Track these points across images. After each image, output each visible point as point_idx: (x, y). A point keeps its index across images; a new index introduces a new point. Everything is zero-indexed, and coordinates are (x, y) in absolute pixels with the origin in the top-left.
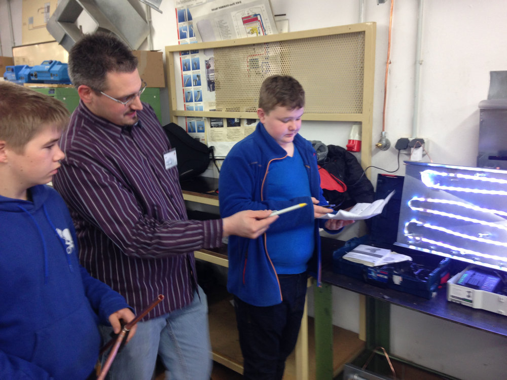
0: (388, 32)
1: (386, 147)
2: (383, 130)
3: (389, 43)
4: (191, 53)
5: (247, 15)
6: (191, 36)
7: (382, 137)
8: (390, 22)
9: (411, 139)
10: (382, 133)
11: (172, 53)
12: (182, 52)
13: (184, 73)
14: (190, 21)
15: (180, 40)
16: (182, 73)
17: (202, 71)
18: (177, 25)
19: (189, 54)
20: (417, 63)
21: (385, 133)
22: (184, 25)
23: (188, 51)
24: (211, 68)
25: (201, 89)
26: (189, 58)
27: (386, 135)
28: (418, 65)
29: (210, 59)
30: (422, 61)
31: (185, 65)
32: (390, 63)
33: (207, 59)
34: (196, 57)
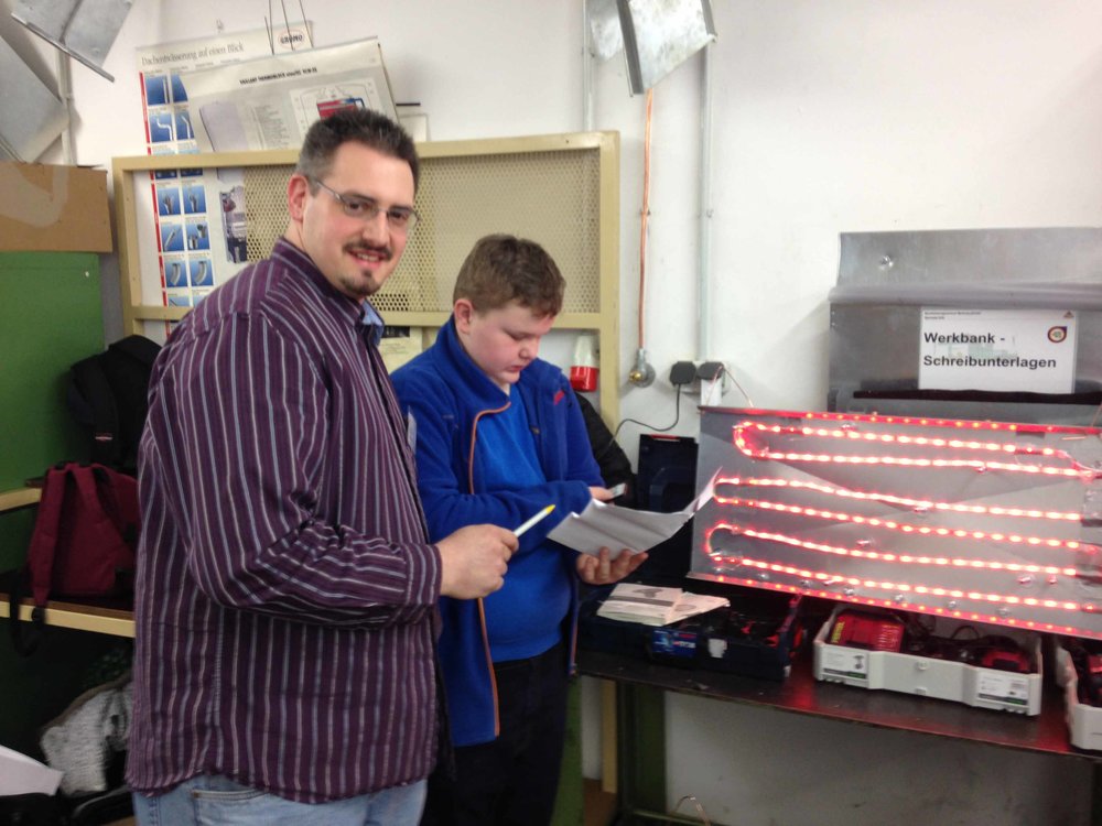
0: (643, 154)
1: (648, 379)
2: (641, 346)
3: (646, 175)
4: (182, 176)
5: (330, 99)
6: (182, 135)
7: (638, 361)
8: (646, 133)
9: (698, 364)
10: (638, 353)
11: (131, 173)
12: (157, 171)
13: (163, 220)
14: (181, 104)
15: (152, 145)
16: (157, 219)
17: (213, 217)
18: (145, 110)
19: (176, 176)
20: (701, 215)
21: (645, 352)
22: (163, 112)
23: (175, 171)
24: (236, 211)
25: (208, 257)
26: (177, 186)
27: (646, 356)
28: (705, 218)
29: (233, 191)
30: (712, 211)
31: (167, 201)
32: (649, 213)
33: (227, 189)
34: (193, 185)
